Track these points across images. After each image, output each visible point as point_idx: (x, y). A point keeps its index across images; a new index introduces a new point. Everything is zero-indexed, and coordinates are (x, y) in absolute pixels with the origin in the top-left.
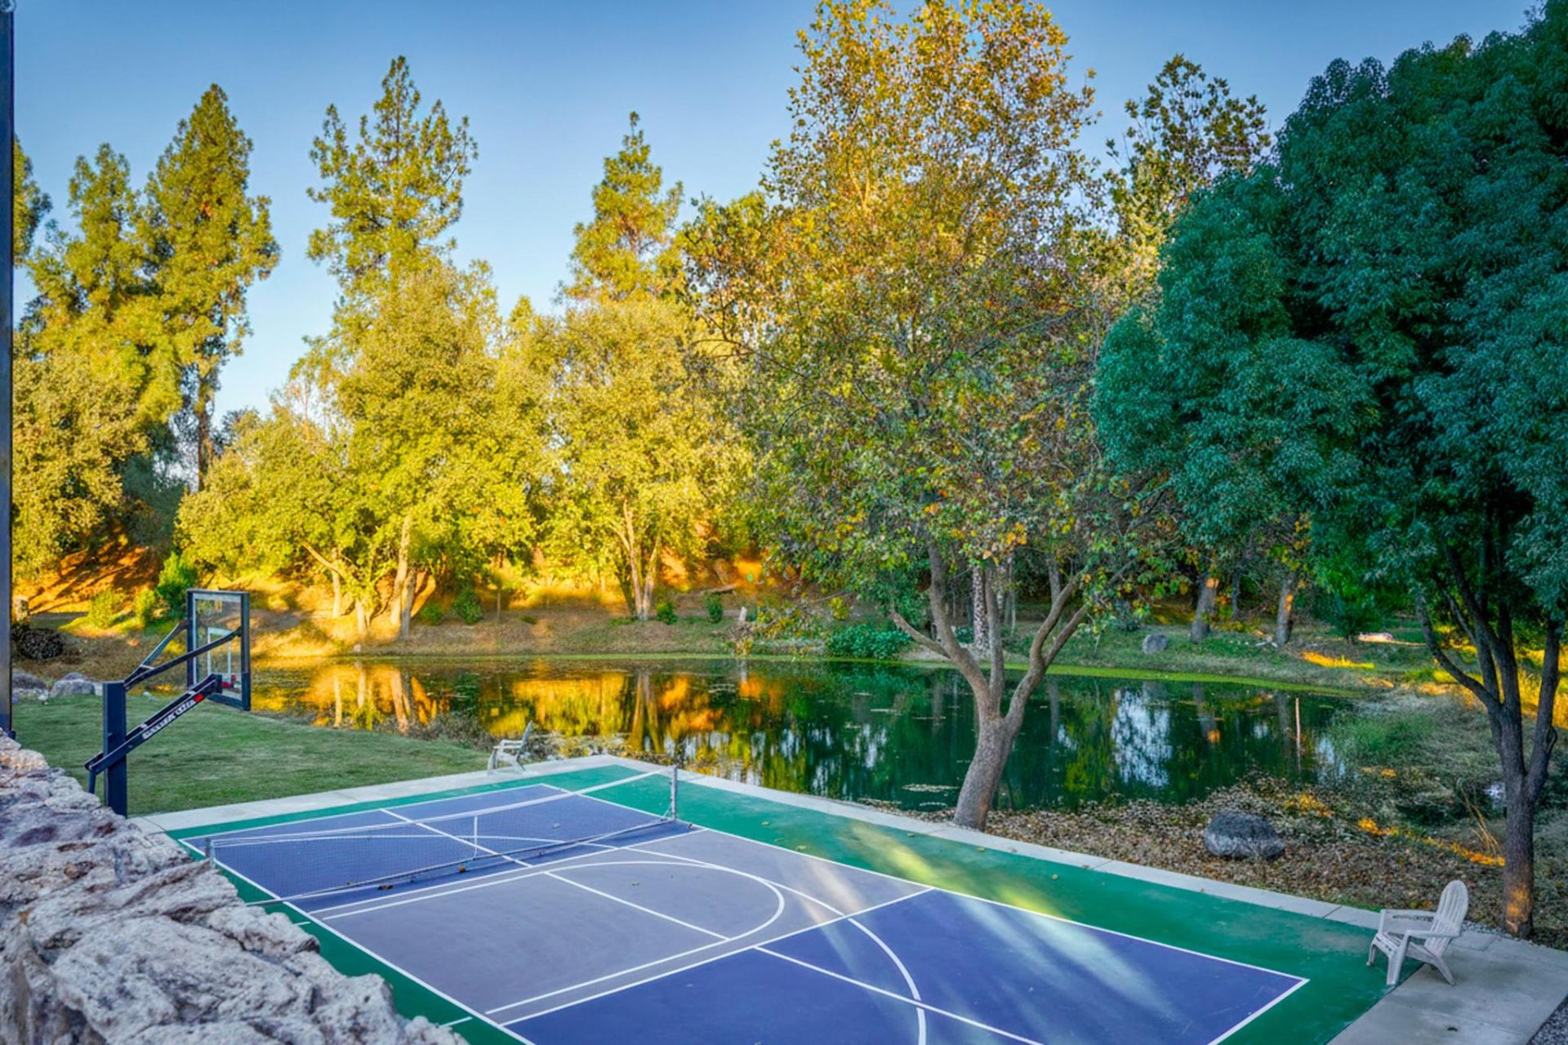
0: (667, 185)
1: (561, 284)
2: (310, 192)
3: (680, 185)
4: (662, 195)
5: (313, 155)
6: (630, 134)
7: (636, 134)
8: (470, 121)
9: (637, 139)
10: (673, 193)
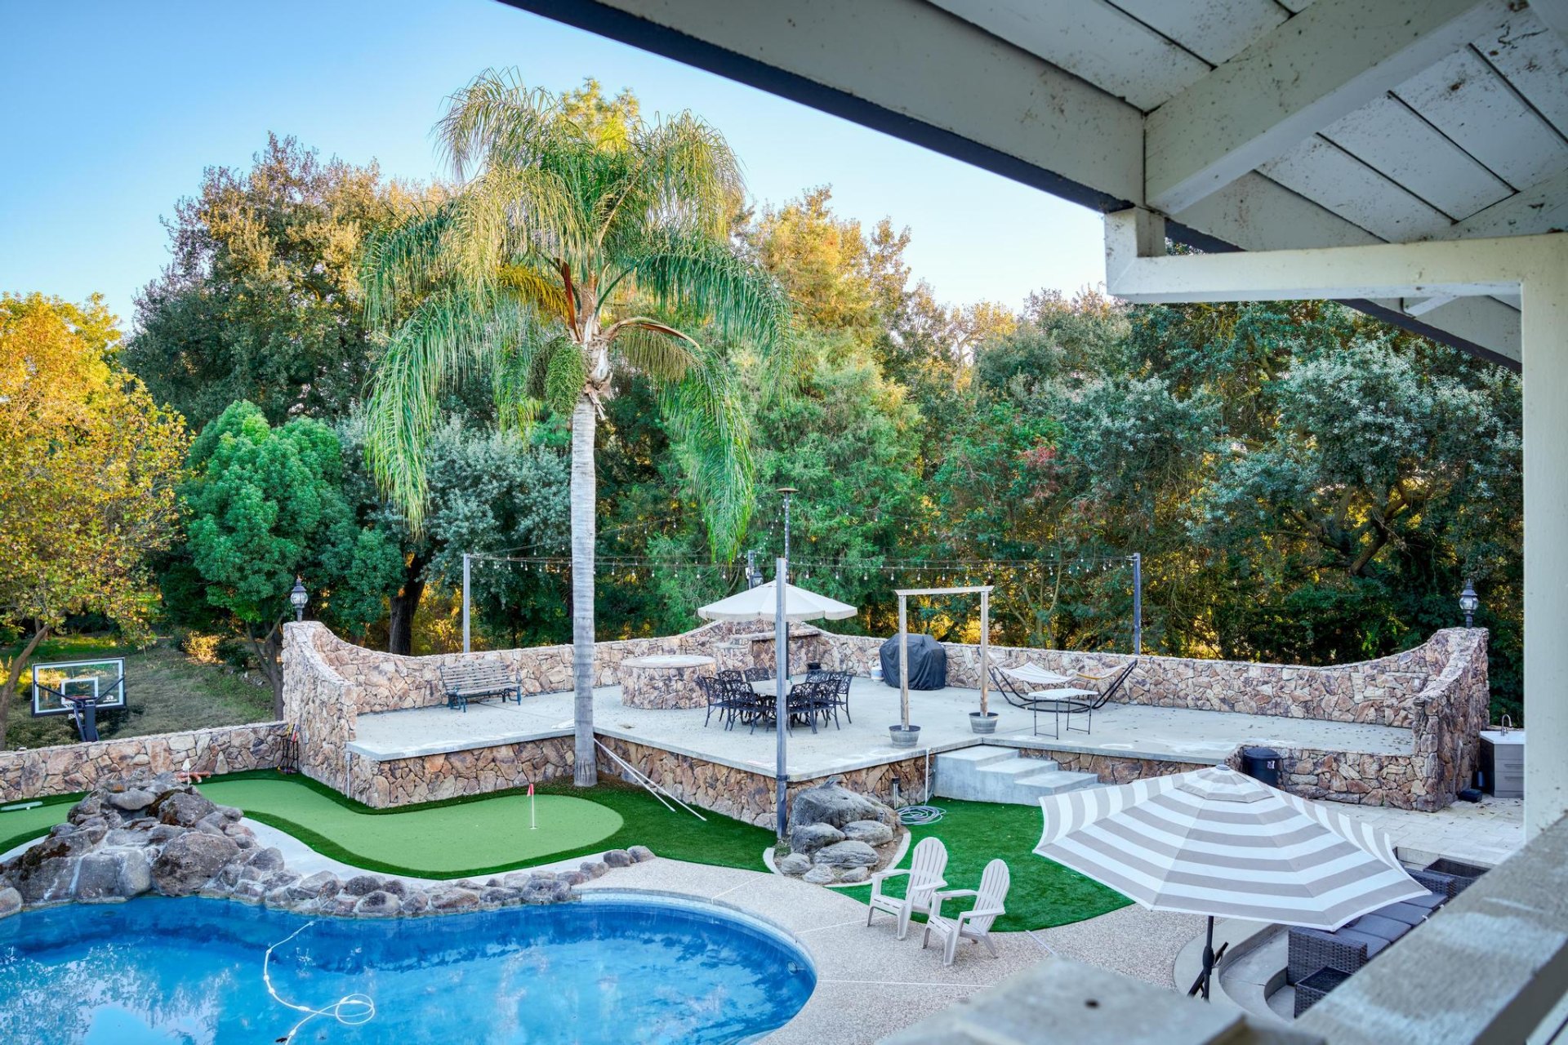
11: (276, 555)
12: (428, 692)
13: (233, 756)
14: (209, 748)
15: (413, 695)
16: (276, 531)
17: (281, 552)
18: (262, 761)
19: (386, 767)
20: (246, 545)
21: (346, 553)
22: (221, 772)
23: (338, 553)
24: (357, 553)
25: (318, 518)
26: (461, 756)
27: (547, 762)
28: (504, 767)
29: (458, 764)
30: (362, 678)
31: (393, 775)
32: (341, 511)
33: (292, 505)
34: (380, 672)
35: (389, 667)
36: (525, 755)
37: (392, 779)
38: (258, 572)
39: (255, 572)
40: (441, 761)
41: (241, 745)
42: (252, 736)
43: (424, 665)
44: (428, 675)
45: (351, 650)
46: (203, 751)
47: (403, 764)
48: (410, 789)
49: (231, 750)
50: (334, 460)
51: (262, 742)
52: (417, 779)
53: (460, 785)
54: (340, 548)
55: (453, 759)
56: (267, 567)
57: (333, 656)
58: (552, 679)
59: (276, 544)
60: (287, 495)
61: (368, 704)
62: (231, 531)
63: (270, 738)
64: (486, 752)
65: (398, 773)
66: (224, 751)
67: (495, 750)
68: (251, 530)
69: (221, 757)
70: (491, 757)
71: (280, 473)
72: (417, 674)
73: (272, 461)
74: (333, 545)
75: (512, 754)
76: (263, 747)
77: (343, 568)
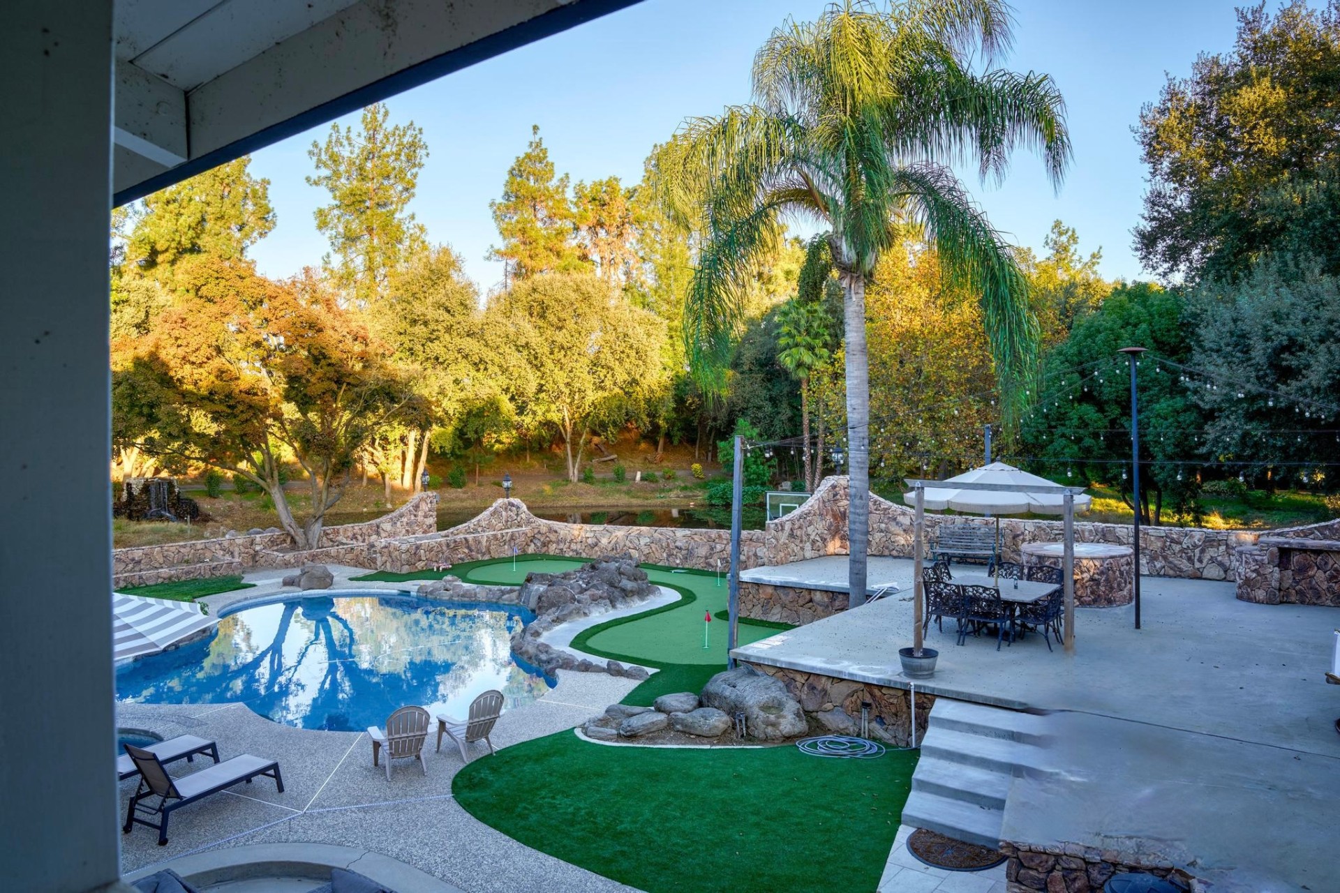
0: (559, 175)
1: (492, 247)
2: (308, 179)
3: (567, 175)
4: (554, 182)
5: (311, 153)
6: (532, 140)
7: (537, 140)
8: (423, 131)
9: (539, 144)
10: (562, 180)
26: (787, 591)
28: (819, 609)
29: (783, 596)
30: (883, 526)
34: (897, 523)
35: (905, 520)
36: (837, 604)
45: (875, 502)
47: (744, 586)
48: (749, 606)
52: (755, 601)
53: (785, 614)
55: (779, 592)
61: (887, 548)
64: (805, 593)
67: (812, 593)
70: (808, 597)
72: (929, 530)
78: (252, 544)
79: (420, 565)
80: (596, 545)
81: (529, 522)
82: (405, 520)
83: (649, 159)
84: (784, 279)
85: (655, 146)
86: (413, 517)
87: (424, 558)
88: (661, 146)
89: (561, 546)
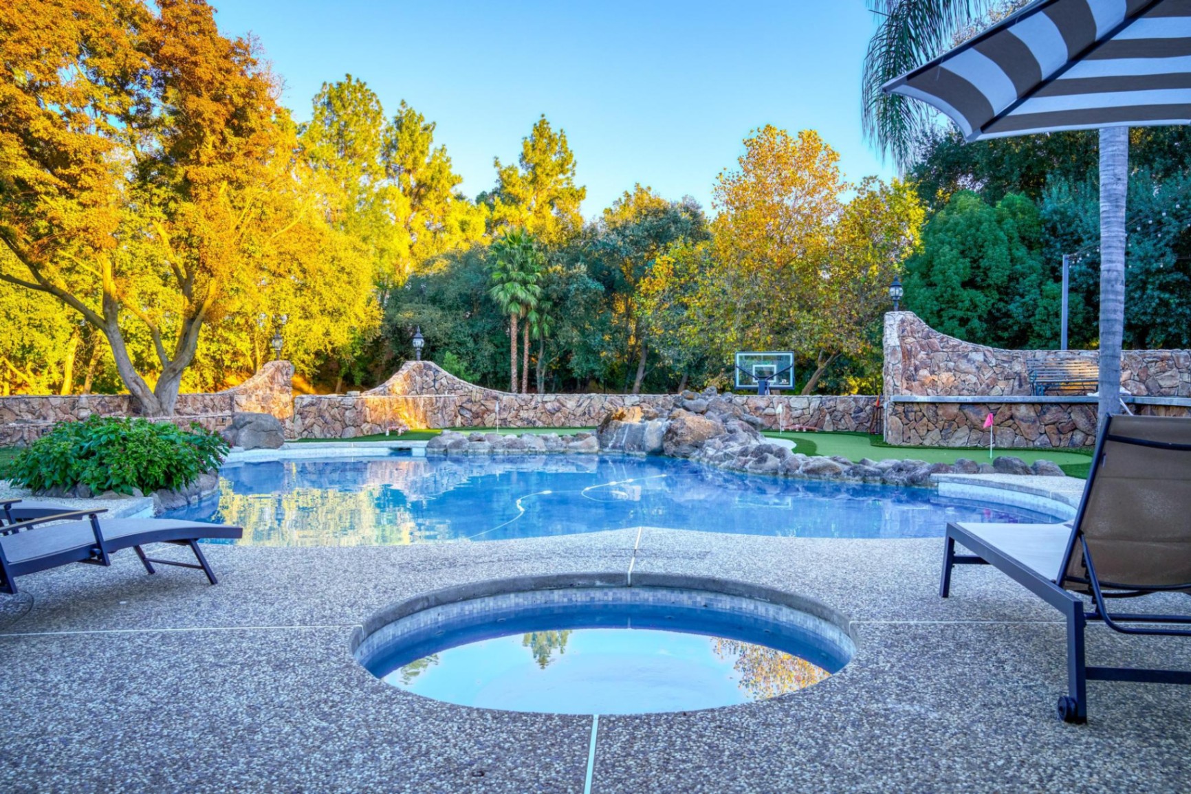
11: (967, 303)
12: (1016, 383)
13: (838, 418)
14: (819, 409)
15: (1001, 385)
16: (969, 284)
17: (971, 300)
18: (861, 427)
19: (900, 409)
20: (942, 296)
21: (1032, 302)
22: (827, 430)
23: (1025, 303)
24: (1042, 302)
25: (1008, 273)
26: (977, 409)
27: (1074, 428)
28: (1024, 425)
29: (972, 416)
30: (951, 364)
31: (906, 417)
32: (1031, 267)
33: (984, 263)
34: (969, 361)
35: (979, 357)
36: (1048, 417)
37: (906, 421)
38: (953, 317)
39: (950, 318)
40: (954, 410)
41: (844, 411)
42: (853, 404)
43: (1013, 358)
44: (1017, 367)
45: (942, 338)
46: (814, 411)
47: (916, 408)
48: (923, 432)
49: (836, 413)
50: (1030, 226)
51: (861, 410)
52: (930, 424)
53: (974, 436)
54: (1027, 298)
55: (967, 410)
56: (959, 314)
57: (924, 342)
58: (1162, 383)
59: (967, 295)
60: (980, 254)
61: (956, 388)
62: (931, 285)
63: (868, 408)
64: (1004, 408)
65: (911, 416)
66: (831, 414)
67: (1014, 407)
68: (945, 281)
69: (828, 418)
70: (1008, 413)
71: (973, 235)
72: (1006, 365)
73: (970, 227)
74: (1022, 296)
75: (1033, 414)
76: (863, 415)
77: (1030, 316)
78: (73, 408)
79: (366, 427)
80: (559, 410)
81: (453, 390)
82: (260, 393)
83: (318, 96)
84: (458, 229)
85: (325, 84)
86: (268, 391)
87: (369, 420)
88: (331, 85)
89: (504, 415)
